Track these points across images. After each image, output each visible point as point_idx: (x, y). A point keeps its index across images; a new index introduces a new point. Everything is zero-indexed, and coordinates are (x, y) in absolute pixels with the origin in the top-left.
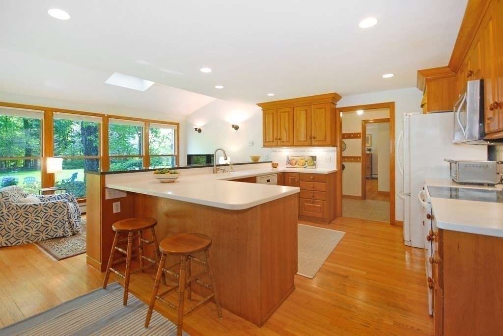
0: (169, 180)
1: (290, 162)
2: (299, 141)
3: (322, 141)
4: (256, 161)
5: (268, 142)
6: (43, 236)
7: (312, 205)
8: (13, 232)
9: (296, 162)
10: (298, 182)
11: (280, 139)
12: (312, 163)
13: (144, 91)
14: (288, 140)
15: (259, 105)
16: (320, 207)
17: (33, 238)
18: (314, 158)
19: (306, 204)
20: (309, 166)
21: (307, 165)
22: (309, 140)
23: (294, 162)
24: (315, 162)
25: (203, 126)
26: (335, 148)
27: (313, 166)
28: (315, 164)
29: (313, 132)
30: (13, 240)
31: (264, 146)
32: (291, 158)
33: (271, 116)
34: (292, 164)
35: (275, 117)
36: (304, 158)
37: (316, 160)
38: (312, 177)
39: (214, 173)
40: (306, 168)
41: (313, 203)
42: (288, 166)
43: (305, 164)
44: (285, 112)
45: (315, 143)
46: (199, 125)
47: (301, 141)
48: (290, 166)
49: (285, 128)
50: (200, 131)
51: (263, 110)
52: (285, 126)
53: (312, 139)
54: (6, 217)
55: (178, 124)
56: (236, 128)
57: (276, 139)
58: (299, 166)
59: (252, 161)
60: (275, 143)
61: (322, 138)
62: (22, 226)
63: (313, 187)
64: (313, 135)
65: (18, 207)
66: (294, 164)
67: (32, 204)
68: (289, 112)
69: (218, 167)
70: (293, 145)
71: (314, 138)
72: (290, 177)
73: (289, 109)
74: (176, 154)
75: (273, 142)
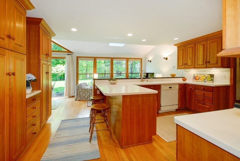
0: (113, 83)
1: (195, 78)
2: (198, 65)
3: (214, 64)
4: (173, 77)
5: (180, 66)
6: (89, 99)
7: (203, 105)
8: (82, 97)
9: (199, 78)
10: (193, 90)
11: (186, 64)
12: (210, 79)
13: (123, 46)
14: (191, 64)
15: (175, 45)
16: (208, 108)
17: (86, 99)
18: (212, 76)
19: (198, 104)
20: (207, 81)
21: (206, 80)
22: (205, 64)
23: (198, 78)
24: (212, 78)
25: (152, 59)
26: (229, 69)
27: (211, 81)
28: (212, 80)
29: (208, 59)
30: (82, 99)
31: (178, 68)
32: (196, 75)
33: (182, 50)
34: (196, 79)
35: (184, 51)
36: (205, 76)
37: (213, 77)
38: (202, 88)
39: (141, 82)
40: (205, 82)
41: (203, 104)
42: (194, 80)
43: (205, 79)
44: (190, 47)
45: (210, 66)
46: (150, 58)
47: (199, 65)
48: (195, 80)
49: (190, 57)
50: (151, 61)
51: (178, 48)
52: (189, 55)
53: (208, 63)
54: (81, 91)
55: (141, 59)
56: (167, 59)
57: (184, 64)
58: (201, 81)
59: (171, 77)
60: (183, 67)
61: (214, 62)
62: (84, 95)
63: (204, 94)
64: (208, 61)
65: (83, 89)
66: (198, 79)
67: (86, 88)
68: (192, 47)
69: (143, 79)
70: (195, 68)
71: (209, 62)
72: (189, 87)
73: (192, 46)
74: (140, 73)
75: (182, 66)
